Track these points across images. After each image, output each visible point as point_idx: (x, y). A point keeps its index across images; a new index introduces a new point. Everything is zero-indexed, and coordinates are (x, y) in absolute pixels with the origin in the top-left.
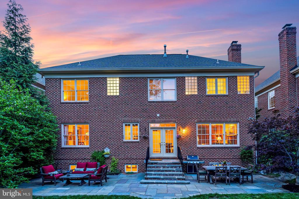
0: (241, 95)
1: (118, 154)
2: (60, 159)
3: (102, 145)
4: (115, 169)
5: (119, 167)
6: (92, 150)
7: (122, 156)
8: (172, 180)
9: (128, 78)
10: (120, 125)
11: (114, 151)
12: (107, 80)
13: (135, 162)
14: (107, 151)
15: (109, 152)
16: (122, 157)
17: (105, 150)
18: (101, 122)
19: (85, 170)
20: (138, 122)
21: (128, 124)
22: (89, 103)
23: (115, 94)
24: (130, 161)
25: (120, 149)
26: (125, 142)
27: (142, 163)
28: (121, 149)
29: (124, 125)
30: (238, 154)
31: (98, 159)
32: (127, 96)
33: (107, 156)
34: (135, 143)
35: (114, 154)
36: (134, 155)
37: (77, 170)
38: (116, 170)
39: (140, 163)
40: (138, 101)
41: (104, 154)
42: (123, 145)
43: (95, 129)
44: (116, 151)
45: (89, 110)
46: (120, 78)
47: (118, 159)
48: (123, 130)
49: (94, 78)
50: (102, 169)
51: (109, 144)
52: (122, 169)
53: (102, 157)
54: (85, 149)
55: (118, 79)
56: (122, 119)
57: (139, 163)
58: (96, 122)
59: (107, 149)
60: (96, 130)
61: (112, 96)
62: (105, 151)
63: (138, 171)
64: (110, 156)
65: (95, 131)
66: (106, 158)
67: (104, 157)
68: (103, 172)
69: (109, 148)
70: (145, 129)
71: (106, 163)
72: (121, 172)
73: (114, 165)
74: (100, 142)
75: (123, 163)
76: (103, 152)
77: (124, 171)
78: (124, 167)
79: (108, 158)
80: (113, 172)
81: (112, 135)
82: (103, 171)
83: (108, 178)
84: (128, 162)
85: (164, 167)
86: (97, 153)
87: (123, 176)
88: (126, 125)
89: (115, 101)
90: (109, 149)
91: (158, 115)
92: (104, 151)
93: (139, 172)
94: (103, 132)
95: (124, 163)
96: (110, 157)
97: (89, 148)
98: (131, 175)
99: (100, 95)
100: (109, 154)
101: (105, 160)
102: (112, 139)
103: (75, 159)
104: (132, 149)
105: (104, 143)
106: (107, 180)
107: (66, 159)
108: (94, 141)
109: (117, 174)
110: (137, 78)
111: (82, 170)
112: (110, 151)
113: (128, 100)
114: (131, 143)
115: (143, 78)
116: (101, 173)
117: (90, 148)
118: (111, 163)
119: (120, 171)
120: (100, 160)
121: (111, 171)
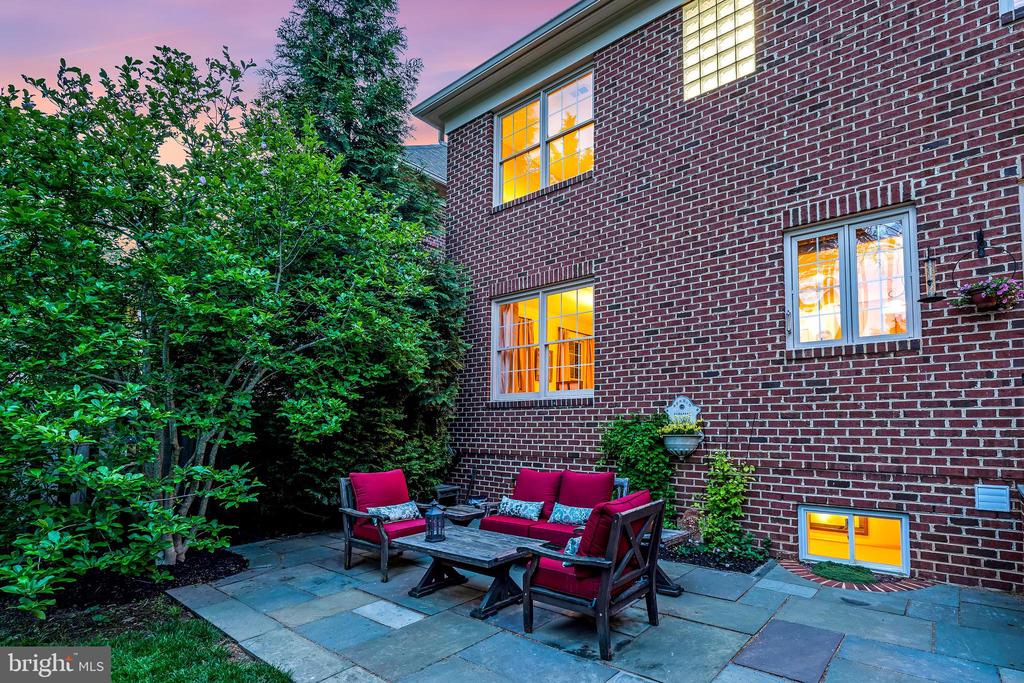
1: (752, 432)
2: (482, 455)
3: (656, 384)
4: (729, 530)
5: (760, 519)
6: (607, 412)
7: (779, 451)
10: (762, 252)
11: (727, 417)
12: (680, 20)
13: (886, 496)
14: (683, 413)
15: (693, 420)
16: (780, 456)
17: (672, 411)
19: (544, 515)
20: (908, 201)
21: (816, 235)
23: (728, 77)
24: (839, 484)
25: (767, 400)
26: (798, 358)
27: (947, 510)
28: (772, 400)
29: (790, 246)
31: (628, 460)
33: (679, 445)
35: (727, 432)
36: (876, 441)
37: (508, 510)
38: (740, 534)
39: (934, 510)
41: (667, 429)
42: (782, 377)
43: (622, 300)
44: (735, 416)
45: (593, 210)
47: (749, 463)
48: (782, 278)
49: (618, 41)
50: (609, 525)
51: (693, 375)
52: (779, 537)
53: (651, 448)
54: (574, 406)
56: (778, 211)
57: (919, 508)
59: (682, 407)
61: (713, 95)
62: (672, 417)
63: (914, 564)
64: (699, 446)
65: (622, 312)
66: (674, 457)
67: (666, 453)
68: (614, 546)
69: (696, 396)
71: (676, 488)
72: (768, 552)
73: (725, 500)
74: (642, 366)
75: (782, 497)
76: (661, 420)
77: (795, 548)
78: (795, 523)
79: (688, 457)
80: (720, 544)
82: (616, 536)
83: (677, 592)
84: (821, 491)
86: (626, 426)
87: (791, 589)
88: (805, 247)
90: (695, 403)
92: (666, 416)
93: (921, 573)
94: (660, 312)
95: (792, 498)
96: (703, 453)
97: (590, 400)
98: (855, 593)
100: (691, 432)
101: (669, 466)
102: (710, 346)
103: (535, 457)
104: (858, 398)
105: (663, 371)
106: (662, 603)
107: (501, 456)
108: (617, 362)
109: (745, 565)
111: (531, 510)
112: (698, 417)
114: (849, 355)
116: (602, 554)
117: (597, 399)
118: (703, 490)
119: (768, 545)
120: (640, 466)
121: (708, 541)
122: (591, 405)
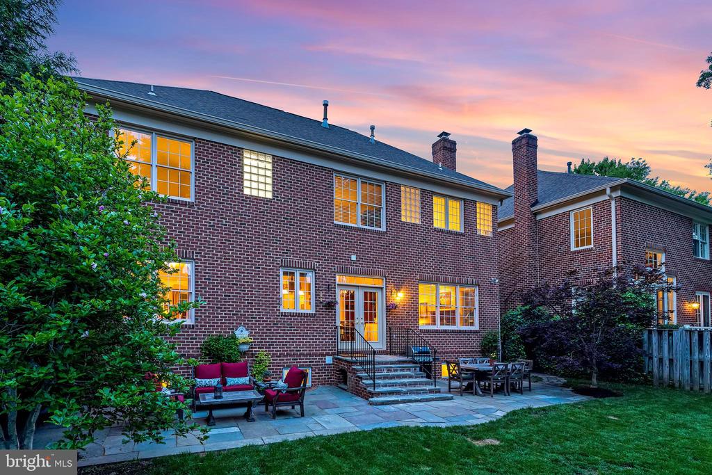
0: (481, 237)
1: (269, 342)
3: (230, 320)
6: (203, 332)
7: (278, 349)
8: (420, 393)
9: (294, 161)
10: (273, 272)
11: (260, 336)
12: (243, 155)
13: (307, 362)
14: (242, 334)
15: (247, 337)
16: (278, 351)
17: (237, 333)
18: (227, 259)
20: (313, 269)
21: (288, 271)
22: (196, 205)
23: (262, 194)
24: (295, 359)
25: (274, 330)
26: (285, 315)
27: (320, 364)
28: (276, 330)
29: (282, 272)
30: (476, 343)
32: (289, 205)
33: (245, 348)
34: (307, 317)
35: (260, 342)
36: (305, 345)
37: (203, 384)
39: (317, 365)
40: (314, 220)
41: (238, 342)
42: (279, 321)
43: (211, 276)
44: (263, 336)
45: (195, 224)
46: (274, 157)
48: (279, 284)
49: (210, 141)
51: (246, 318)
55: (269, 159)
56: (279, 258)
57: (314, 365)
58: (213, 258)
59: (242, 331)
60: (213, 280)
61: (257, 198)
62: (239, 336)
63: (312, 382)
65: (212, 283)
69: (248, 327)
70: (329, 285)
74: (223, 311)
75: (278, 366)
76: (235, 337)
78: (282, 375)
81: (254, 294)
84: (290, 363)
85: (389, 370)
88: (286, 273)
89: (262, 212)
90: (247, 330)
91: (354, 258)
93: (314, 384)
94: (231, 287)
95: (281, 366)
96: (251, 351)
97: (193, 326)
99: (225, 190)
100: (247, 342)
102: (253, 306)
104: (301, 330)
105: (233, 314)
108: (209, 308)
110: (312, 166)
112: (249, 336)
113: (292, 214)
115: (324, 168)
117: (197, 326)
122: (193, 328)
